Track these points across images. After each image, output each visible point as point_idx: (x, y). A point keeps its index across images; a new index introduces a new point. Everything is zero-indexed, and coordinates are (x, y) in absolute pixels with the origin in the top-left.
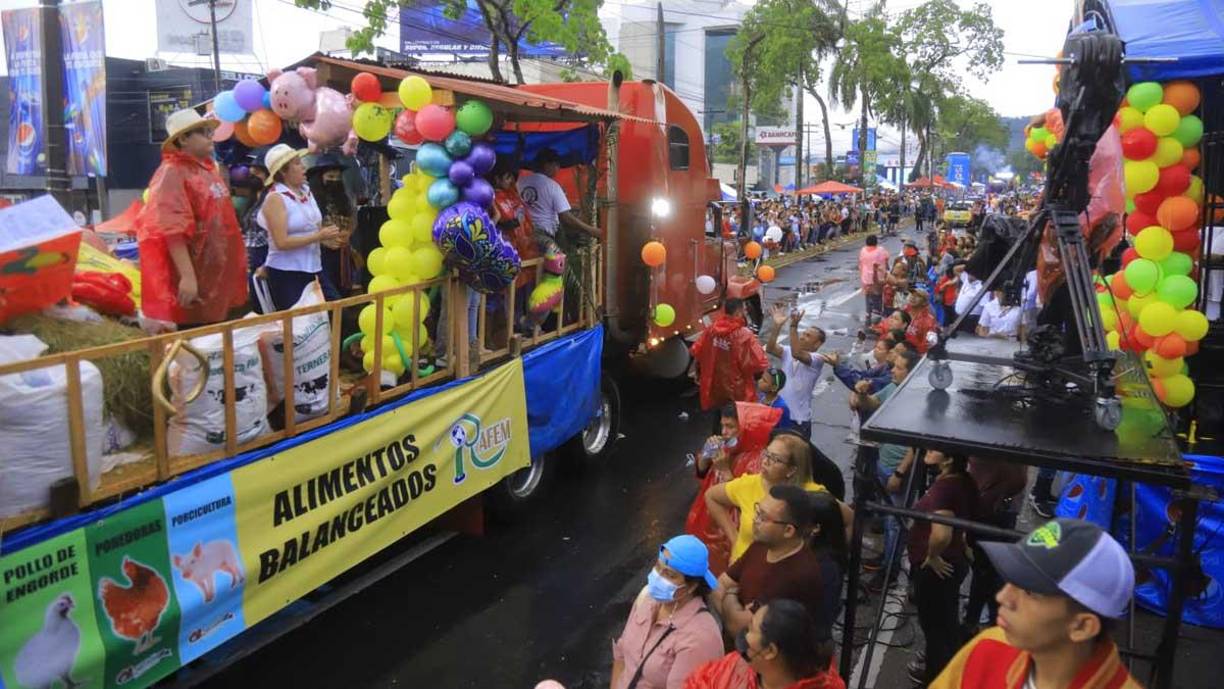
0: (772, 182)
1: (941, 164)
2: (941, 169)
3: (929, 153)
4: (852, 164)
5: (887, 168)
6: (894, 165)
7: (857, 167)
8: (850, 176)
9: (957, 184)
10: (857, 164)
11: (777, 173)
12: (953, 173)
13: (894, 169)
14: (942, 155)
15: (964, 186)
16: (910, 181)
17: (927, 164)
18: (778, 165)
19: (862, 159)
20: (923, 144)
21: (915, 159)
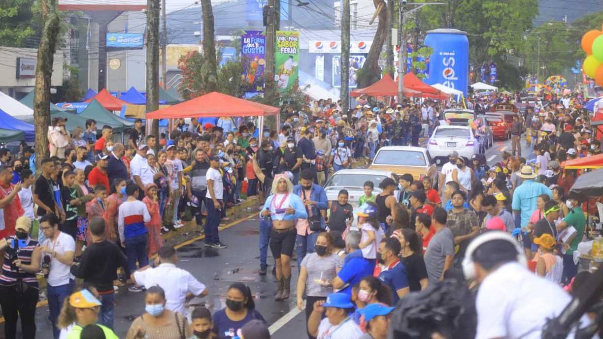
0: (92, 83)
1: (416, 50)
2: (417, 59)
3: (395, 32)
4: (251, 56)
5: (314, 56)
6: (327, 49)
7: (262, 62)
8: (248, 78)
9: (446, 89)
10: (261, 56)
11: (103, 65)
12: (439, 66)
13: (328, 58)
14: (418, 32)
15: (459, 93)
16: (359, 83)
17: (390, 53)
18: (105, 50)
19: (271, 46)
20: (383, 14)
21: (369, 44)
